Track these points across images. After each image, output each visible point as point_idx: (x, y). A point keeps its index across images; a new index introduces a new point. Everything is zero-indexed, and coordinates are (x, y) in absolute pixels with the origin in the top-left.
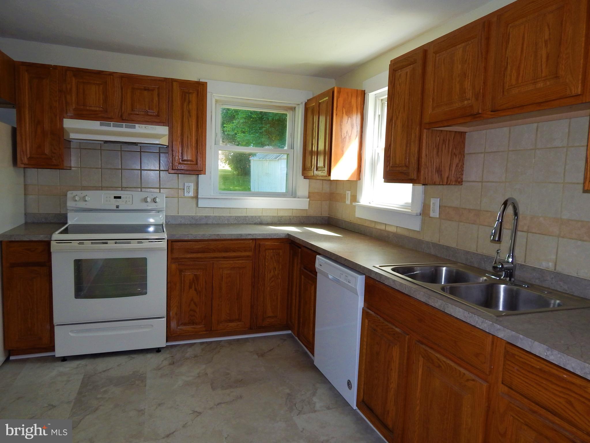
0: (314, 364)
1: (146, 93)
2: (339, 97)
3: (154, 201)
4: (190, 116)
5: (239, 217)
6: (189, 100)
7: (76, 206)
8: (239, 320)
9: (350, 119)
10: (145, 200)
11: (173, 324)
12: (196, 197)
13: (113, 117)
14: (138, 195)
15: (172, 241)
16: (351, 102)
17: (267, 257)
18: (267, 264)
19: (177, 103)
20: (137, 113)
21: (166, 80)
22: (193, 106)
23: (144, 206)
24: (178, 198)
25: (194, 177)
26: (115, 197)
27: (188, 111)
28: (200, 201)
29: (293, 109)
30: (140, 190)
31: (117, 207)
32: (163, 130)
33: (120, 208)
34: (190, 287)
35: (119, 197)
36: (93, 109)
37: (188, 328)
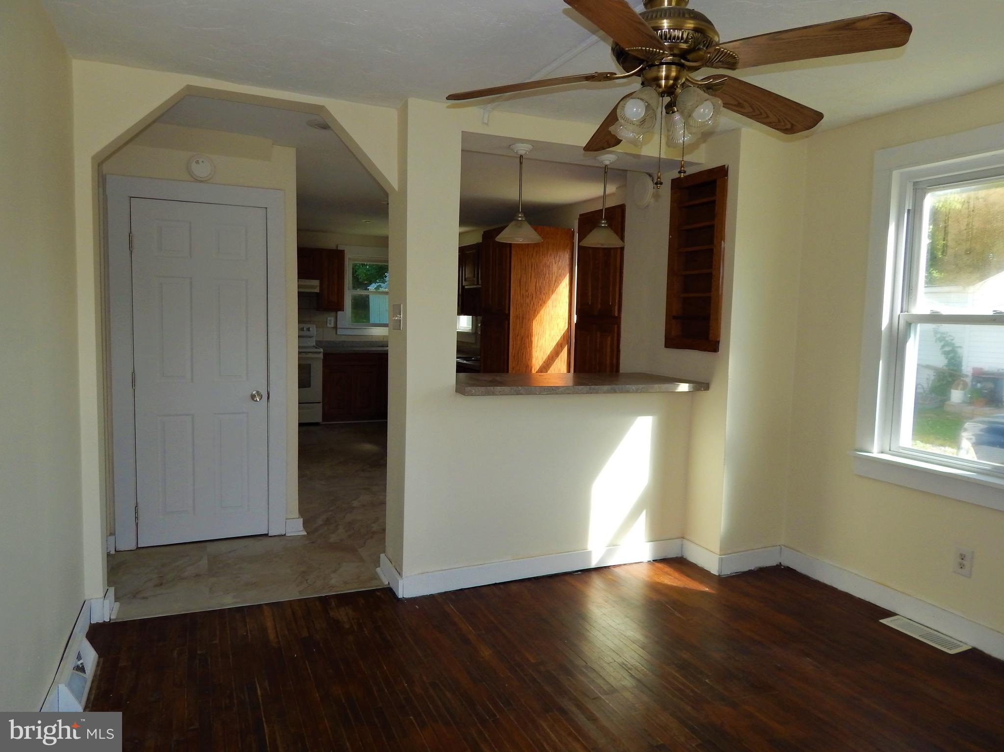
3: (308, 329)
4: (334, 273)
6: (333, 262)
11: (326, 409)
12: (336, 328)
15: (325, 354)
19: (325, 264)
21: (318, 249)
22: (335, 267)
24: (324, 328)
25: (333, 314)
27: (332, 270)
28: (338, 330)
32: (316, 283)
34: (337, 385)
37: (336, 411)
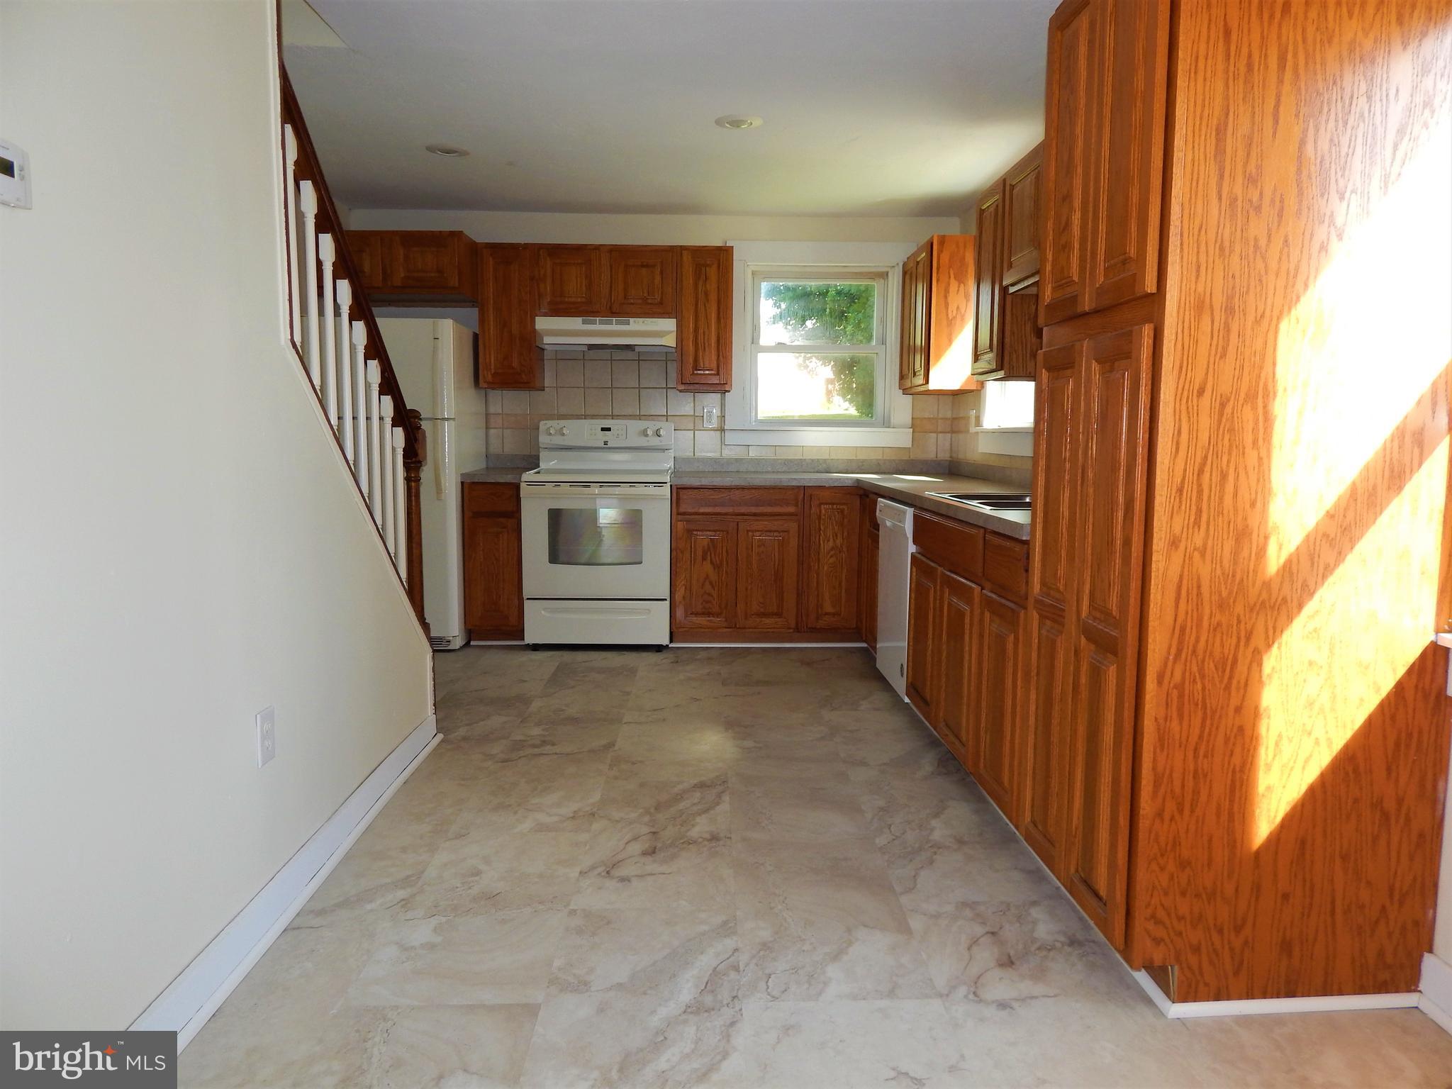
0: (877, 666)
1: (644, 271)
2: (942, 251)
3: (658, 434)
4: (708, 301)
5: (791, 461)
6: (706, 276)
7: (552, 442)
8: (779, 615)
9: (962, 285)
10: (644, 433)
11: (680, 613)
12: (722, 429)
13: (599, 310)
14: (635, 426)
15: (678, 487)
16: (964, 258)
17: (823, 517)
18: (822, 528)
19: (689, 280)
20: (632, 301)
21: (672, 249)
22: (712, 286)
23: (642, 442)
24: (694, 430)
25: (718, 397)
26: (603, 429)
27: (704, 293)
28: (727, 434)
29: (884, 275)
30: (638, 418)
31: (606, 443)
32: (669, 325)
33: (610, 445)
34: (704, 559)
35: (609, 429)
36: (573, 300)
37: (702, 620)
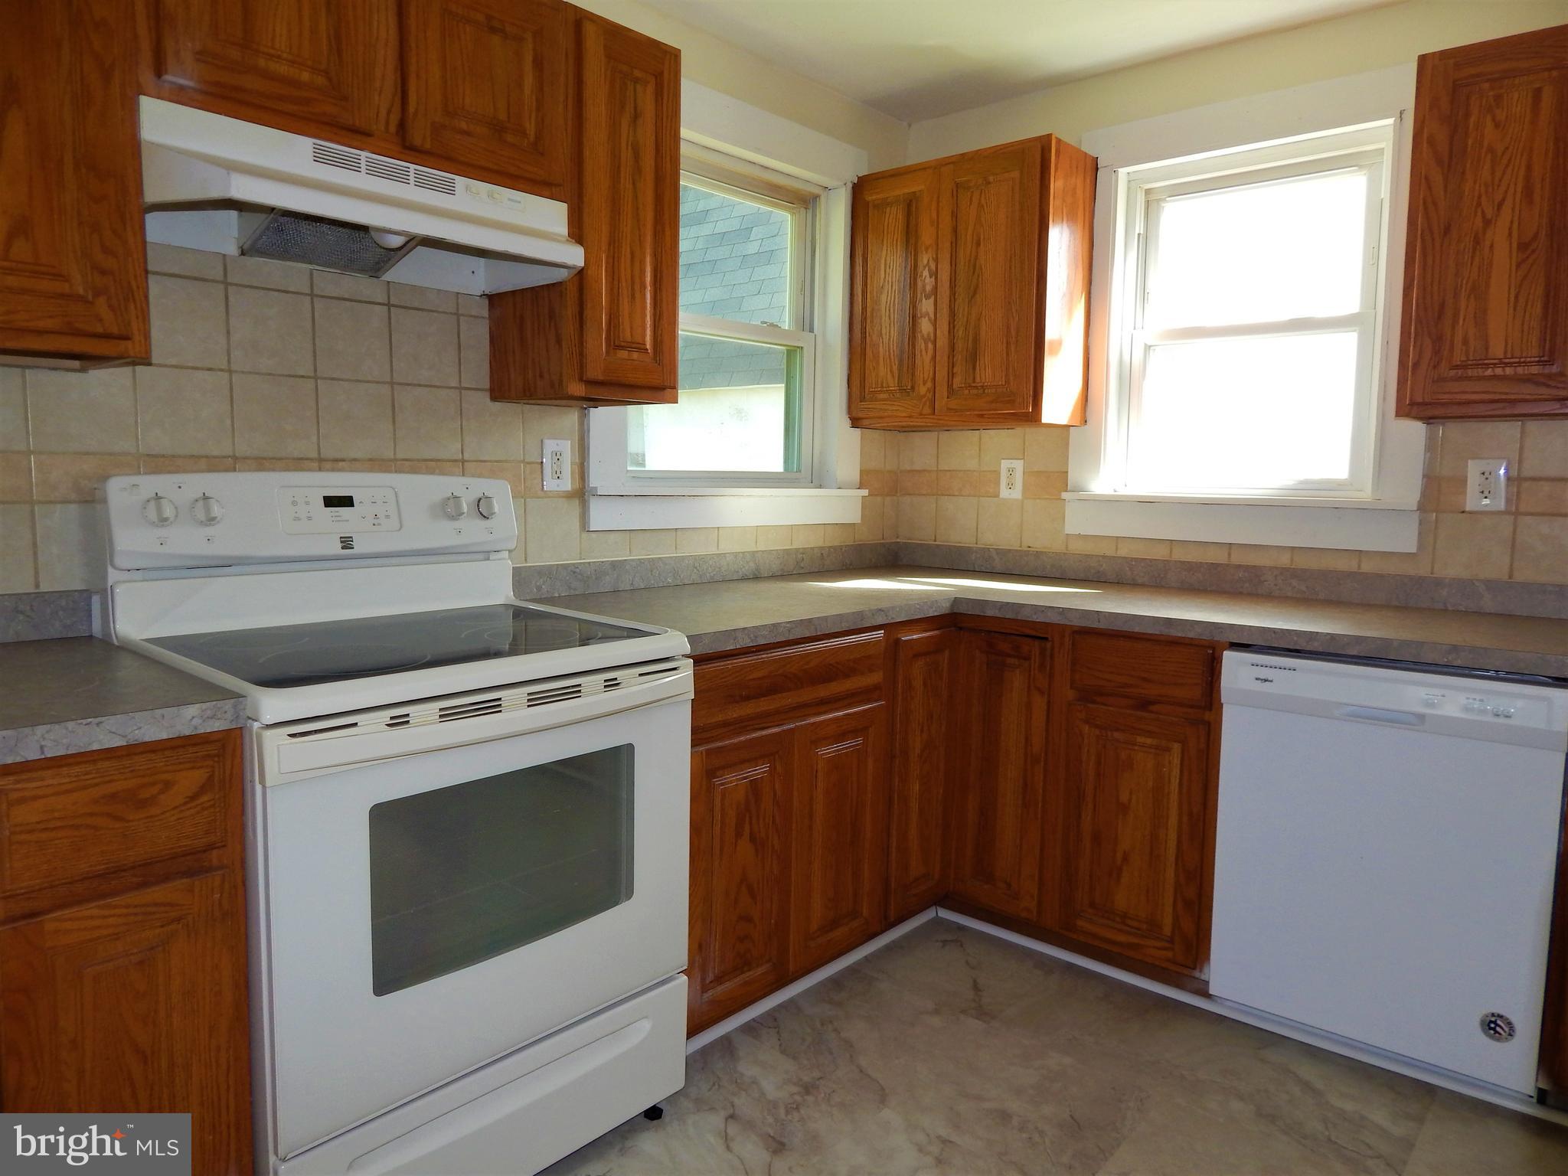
1: (495, 43)
2: (1057, 169)
4: (639, 170)
6: (635, 108)
8: (855, 913)
11: (693, 989)
12: (582, 494)
13: (371, 128)
16: (1075, 189)
22: (647, 135)
23: (444, 534)
24: (525, 497)
26: (330, 502)
27: (633, 148)
29: (809, 202)
33: (358, 547)
34: (739, 834)
35: (347, 502)
36: (286, 70)
37: (731, 988)
